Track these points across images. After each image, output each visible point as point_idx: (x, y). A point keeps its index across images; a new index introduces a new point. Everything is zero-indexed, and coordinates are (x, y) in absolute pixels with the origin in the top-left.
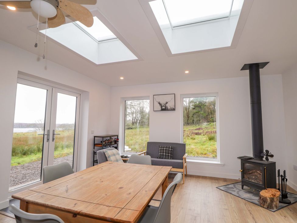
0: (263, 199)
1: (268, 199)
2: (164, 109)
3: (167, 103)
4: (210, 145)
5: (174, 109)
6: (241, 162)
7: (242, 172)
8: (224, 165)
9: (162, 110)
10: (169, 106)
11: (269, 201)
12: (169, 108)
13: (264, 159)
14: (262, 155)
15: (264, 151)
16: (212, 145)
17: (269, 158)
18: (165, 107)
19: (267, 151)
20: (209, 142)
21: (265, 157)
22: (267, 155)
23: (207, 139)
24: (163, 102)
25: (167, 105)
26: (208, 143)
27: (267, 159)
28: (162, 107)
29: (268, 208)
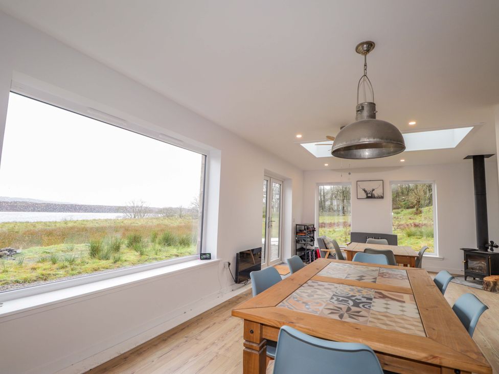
0: (486, 283)
1: (491, 282)
2: (370, 196)
3: (373, 190)
4: (411, 244)
5: (382, 197)
6: (465, 253)
7: (465, 263)
8: (443, 259)
9: (368, 197)
10: (376, 193)
11: (492, 284)
12: (376, 195)
13: (489, 250)
14: (486, 246)
15: (489, 242)
16: (414, 244)
17: (494, 248)
18: (372, 194)
19: (492, 242)
20: (409, 238)
21: (490, 247)
22: (492, 246)
23: (403, 235)
24: (369, 189)
25: (373, 192)
26: (406, 241)
27: (492, 250)
28: (367, 194)
29: (491, 291)
